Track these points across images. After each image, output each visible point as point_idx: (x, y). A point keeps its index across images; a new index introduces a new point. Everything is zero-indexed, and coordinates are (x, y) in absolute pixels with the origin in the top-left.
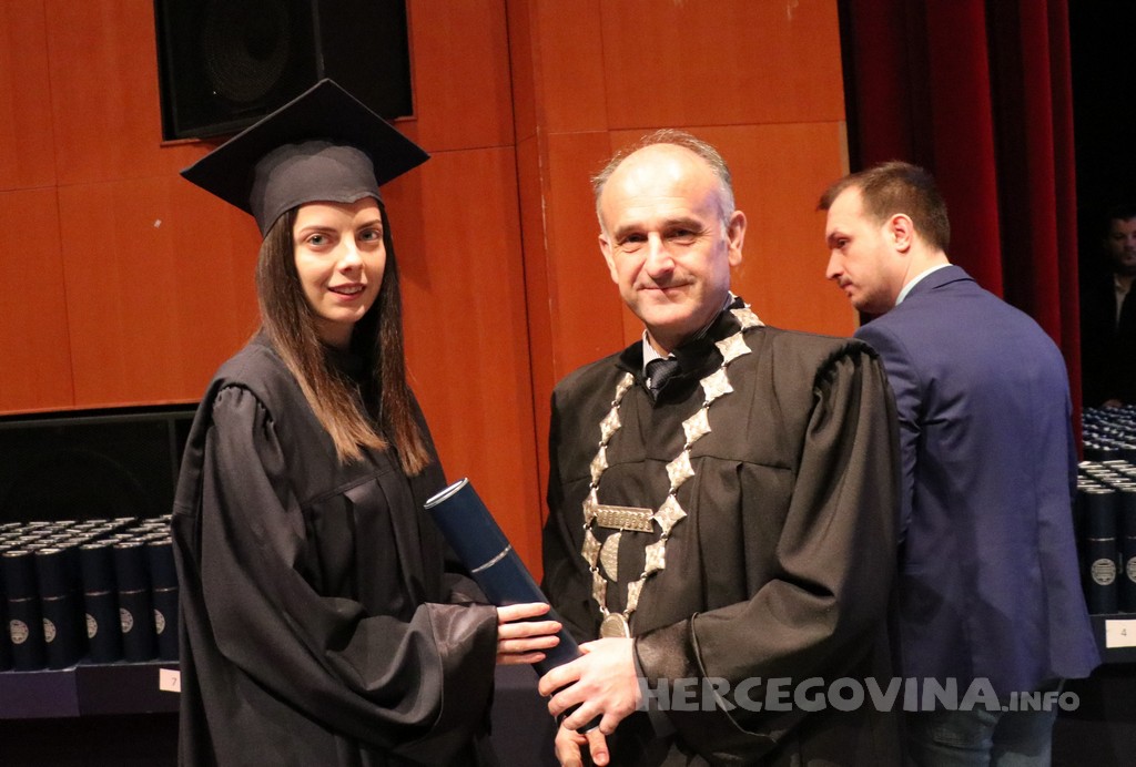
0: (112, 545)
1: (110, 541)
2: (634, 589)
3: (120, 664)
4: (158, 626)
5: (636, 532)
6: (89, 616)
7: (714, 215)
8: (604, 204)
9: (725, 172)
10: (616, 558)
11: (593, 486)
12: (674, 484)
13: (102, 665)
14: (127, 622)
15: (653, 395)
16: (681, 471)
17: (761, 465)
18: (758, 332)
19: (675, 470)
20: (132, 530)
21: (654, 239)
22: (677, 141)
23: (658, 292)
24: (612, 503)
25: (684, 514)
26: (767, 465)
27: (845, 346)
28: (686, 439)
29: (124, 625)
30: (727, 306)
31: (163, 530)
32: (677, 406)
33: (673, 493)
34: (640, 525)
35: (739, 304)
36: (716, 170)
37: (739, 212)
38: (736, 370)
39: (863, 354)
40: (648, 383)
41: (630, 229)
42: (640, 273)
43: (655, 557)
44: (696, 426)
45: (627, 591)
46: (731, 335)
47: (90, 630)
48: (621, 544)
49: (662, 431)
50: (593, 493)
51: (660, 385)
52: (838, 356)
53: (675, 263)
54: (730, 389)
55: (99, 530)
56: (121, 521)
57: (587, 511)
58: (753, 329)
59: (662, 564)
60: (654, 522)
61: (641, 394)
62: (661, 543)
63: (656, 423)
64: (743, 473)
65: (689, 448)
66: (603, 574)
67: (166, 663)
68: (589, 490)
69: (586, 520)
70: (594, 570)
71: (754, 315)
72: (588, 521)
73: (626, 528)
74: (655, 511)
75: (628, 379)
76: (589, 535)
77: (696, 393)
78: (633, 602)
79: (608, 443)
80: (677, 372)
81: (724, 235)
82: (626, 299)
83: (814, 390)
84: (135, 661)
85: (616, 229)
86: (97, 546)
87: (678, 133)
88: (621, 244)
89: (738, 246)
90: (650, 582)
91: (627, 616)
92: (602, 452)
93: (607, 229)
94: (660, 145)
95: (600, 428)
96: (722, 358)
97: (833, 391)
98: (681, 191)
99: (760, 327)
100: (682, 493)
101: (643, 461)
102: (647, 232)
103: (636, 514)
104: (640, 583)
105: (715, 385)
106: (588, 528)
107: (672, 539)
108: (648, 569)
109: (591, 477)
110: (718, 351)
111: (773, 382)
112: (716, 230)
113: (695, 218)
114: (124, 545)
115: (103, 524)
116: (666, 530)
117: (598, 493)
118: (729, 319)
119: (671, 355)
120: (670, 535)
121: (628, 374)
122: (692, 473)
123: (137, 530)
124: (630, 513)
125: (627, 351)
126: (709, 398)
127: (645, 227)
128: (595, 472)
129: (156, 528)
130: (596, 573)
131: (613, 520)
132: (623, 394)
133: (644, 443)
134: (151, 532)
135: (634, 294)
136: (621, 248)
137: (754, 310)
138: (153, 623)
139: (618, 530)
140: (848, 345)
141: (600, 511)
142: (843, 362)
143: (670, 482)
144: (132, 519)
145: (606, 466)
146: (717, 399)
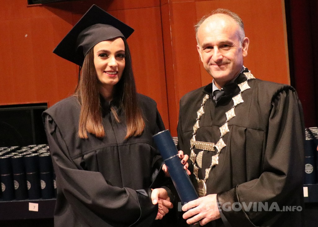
0: (11, 157)
1: (10, 155)
2: (208, 171)
3: (14, 201)
4: (28, 187)
5: (209, 151)
6: (2, 183)
7: (237, 39)
8: (198, 35)
9: (241, 24)
10: (201, 160)
11: (194, 134)
12: (222, 134)
13: (7, 201)
14: (17, 186)
15: (215, 103)
16: (225, 130)
17: (253, 129)
18: (253, 81)
19: (222, 130)
20: (18, 151)
21: (216, 48)
22: (224, 13)
23: (217, 66)
24: (201, 141)
25: (226, 145)
26: (255, 129)
27: (283, 87)
28: (226, 118)
29: (15, 186)
30: (242, 71)
31: (29, 151)
32: (224, 107)
33: (222, 137)
34: (210, 149)
35: (247, 71)
36: (238, 23)
37: (246, 38)
38: (245, 94)
39: (289, 90)
40: (214, 98)
41: (207, 44)
42: (211, 60)
43: (215, 160)
44: (230, 114)
45: (205, 172)
46: (244, 82)
47: (3, 189)
48: (204, 155)
49: (218, 116)
50: (194, 137)
51: (218, 99)
52: (281, 91)
53: (223, 56)
54: (242, 101)
55: (5, 151)
56: (13, 148)
57: (192, 143)
58: (251, 80)
59: (217, 163)
60: (215, 148)
61: (211, 102)
62: (217, 155)
63: (216, 113)
64: (247, 131)
65: (228, 122)
66: (197, 165)
67: (31, 200)
68: (192, 136)
69: (191, 146)
70: (194, 164)
71: (252, 75)
72: (192, 147)
73: (205, 150)
74: (215, 144)
75: (207, 96)
76: (192, 151)
77: (231, 103)
78: (207, 176)
79: (200, 119)
80: (224, 95)
81: (241, 46)
82: (206, 68)
83: (271, 103)
84: (20, 200)
85: (203, 44)
86: (5, 157)
87: (225, 10)
88: (204, 50)
89: (246, 50)
90: (214, 169)
91: (205, 181)
92: (197, 122)
93: (199, 43)
94: (218, 14)
95: (197, 114)
96: (240, 90)
97: (279, 103)
98: (225, 31)
99: (254, 79)
100: (225, 138)
101: (212, 126)
102: (214, 46)
103: (209, 145)
104: (210, 169)
105: (238, 100)
106: (192, 149)
107: (221, 154)
108: (212, 164)
109: (193, 131)
110: (239, 87)
111: (258, 100)
112: (238, 44)
113: (230, 41)
114: (15, 157)
115: (6, 149)
116: (219, 151)
117: (196, 137)
118: (243, 76)
119: (222, 89)
120: (220, 152)
121: (207, 95)
122: (228, 131)
123: (19, 151)
124: (207, 144)
125: (207, 86)
126: (235, 104)
127: (213, 44)
128: (195, 129)
129: (27, 150)
130: (195, 165)
131: (201, 147)
132: (205, 101)
133: (212, 119)
134: (25, 152)
135: (208, 66)
136: (204, 51)
137: (252, 73)
138: (26, 185)
139: (203, 150)
140: (284, 87)
141: (196, 143)
142: (282, 93)
143: (221, 134)
144: (17, 147)
145: (199, 127)
146: (238, 105)
